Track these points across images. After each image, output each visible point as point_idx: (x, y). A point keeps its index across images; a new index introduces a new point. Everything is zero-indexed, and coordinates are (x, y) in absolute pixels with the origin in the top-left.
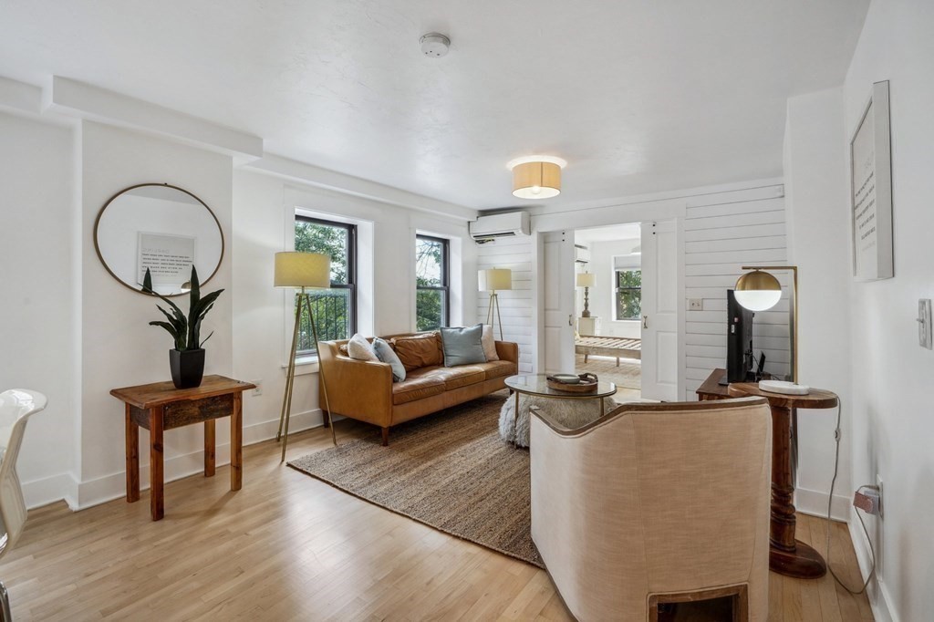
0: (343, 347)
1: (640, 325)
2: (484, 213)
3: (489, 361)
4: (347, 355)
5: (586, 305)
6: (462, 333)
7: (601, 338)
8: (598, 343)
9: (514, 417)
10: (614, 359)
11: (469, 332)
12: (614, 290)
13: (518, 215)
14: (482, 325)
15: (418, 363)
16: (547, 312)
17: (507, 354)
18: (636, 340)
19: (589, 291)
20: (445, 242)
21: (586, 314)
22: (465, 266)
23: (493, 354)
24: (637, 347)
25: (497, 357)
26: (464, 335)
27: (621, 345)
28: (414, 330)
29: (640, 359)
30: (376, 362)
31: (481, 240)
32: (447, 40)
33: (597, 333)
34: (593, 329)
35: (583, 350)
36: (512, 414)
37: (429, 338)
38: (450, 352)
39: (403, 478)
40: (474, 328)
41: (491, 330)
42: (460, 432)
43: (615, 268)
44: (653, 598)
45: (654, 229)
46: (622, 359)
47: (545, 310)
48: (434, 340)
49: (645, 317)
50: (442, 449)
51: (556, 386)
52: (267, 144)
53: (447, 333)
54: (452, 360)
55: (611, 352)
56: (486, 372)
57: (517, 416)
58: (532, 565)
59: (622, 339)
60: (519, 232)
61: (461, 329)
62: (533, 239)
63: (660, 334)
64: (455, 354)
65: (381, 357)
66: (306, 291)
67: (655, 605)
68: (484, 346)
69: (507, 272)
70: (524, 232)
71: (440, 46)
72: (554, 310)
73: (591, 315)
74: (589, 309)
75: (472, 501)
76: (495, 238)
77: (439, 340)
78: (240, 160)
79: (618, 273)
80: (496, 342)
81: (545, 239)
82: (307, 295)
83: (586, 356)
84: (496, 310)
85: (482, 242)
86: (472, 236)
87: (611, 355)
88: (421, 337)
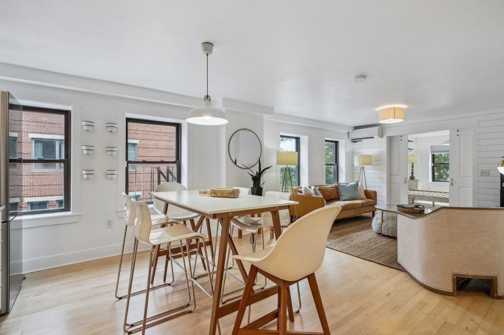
0: (300, 189)
1: (448, 185)
2: (356, 128)
3: (362, 199)
4: (302, 193)
5: (412, 173)
6: (348, 185)
7: (422, 191)
8: (421, 193)
9: (381, 222)
10: (431, 203)
11: (351, 185)
12: (430, 164)
13: (376, 128)
14: (358, 182)
15: (329, 199)
16: (392, 176)
17: (371, 196)
18: (445, 193)
19: (414, 165)
20: (336, 143)
21: (412, 178)
22: (346, 154)
23: (363, 196)
24: (447, 196)
25: (365, 197)
26: (349, 186)
27: (436, 195)
28: (325, 184)
29: (448, 202)
30: (315, 196)
31: (354, 141)
32: (364, 77)
33: (419, 188)
34: (417, 186)
35: (412, 197)
36: (380, 221)
37: (333, 187)
38: (342, 194)
39: (334, 241)
40: (354, 183)
41: (362, 184)
42: (353, 229)
43: (432, 152)
44: (454, 275)
45: (458, 133)
46: (436, 203)
47: (390, 175)
48: (335, 188)
49: (452, 180)
50: (347, 233)
51: (402, 209)
52: (276, 110)
53: (341, 185)
54: (344, 198)
55: (429, 198)
56: (362, 203)
57: (382, 221)
58: (400, 270)
59: (436, 192)
60: (376, 137)
61: (348, 184)
62: (384, 140)
63: (461, 188)
64: (345, 195)
65: (316, 194)
66: (289, 166)
67: (455, 277)
68: (359, 192)
69: (370, 156)
70: (380, 137)
71: (362, 79)
72: (396, 175)
73: (416, 179)
74: (414, 175)
75: (367, 250)
76: (363, 140)
77: (337, 188)
78: (266, 117)
79: (433, 156)
80: (365, 190)
81: (390, 140)
82: (289, 168)
83: (413, 200)
84: (363, 175)
85: (355, 142)
86: (350, 139)
87: (430, 200)
88: (329, 186)
